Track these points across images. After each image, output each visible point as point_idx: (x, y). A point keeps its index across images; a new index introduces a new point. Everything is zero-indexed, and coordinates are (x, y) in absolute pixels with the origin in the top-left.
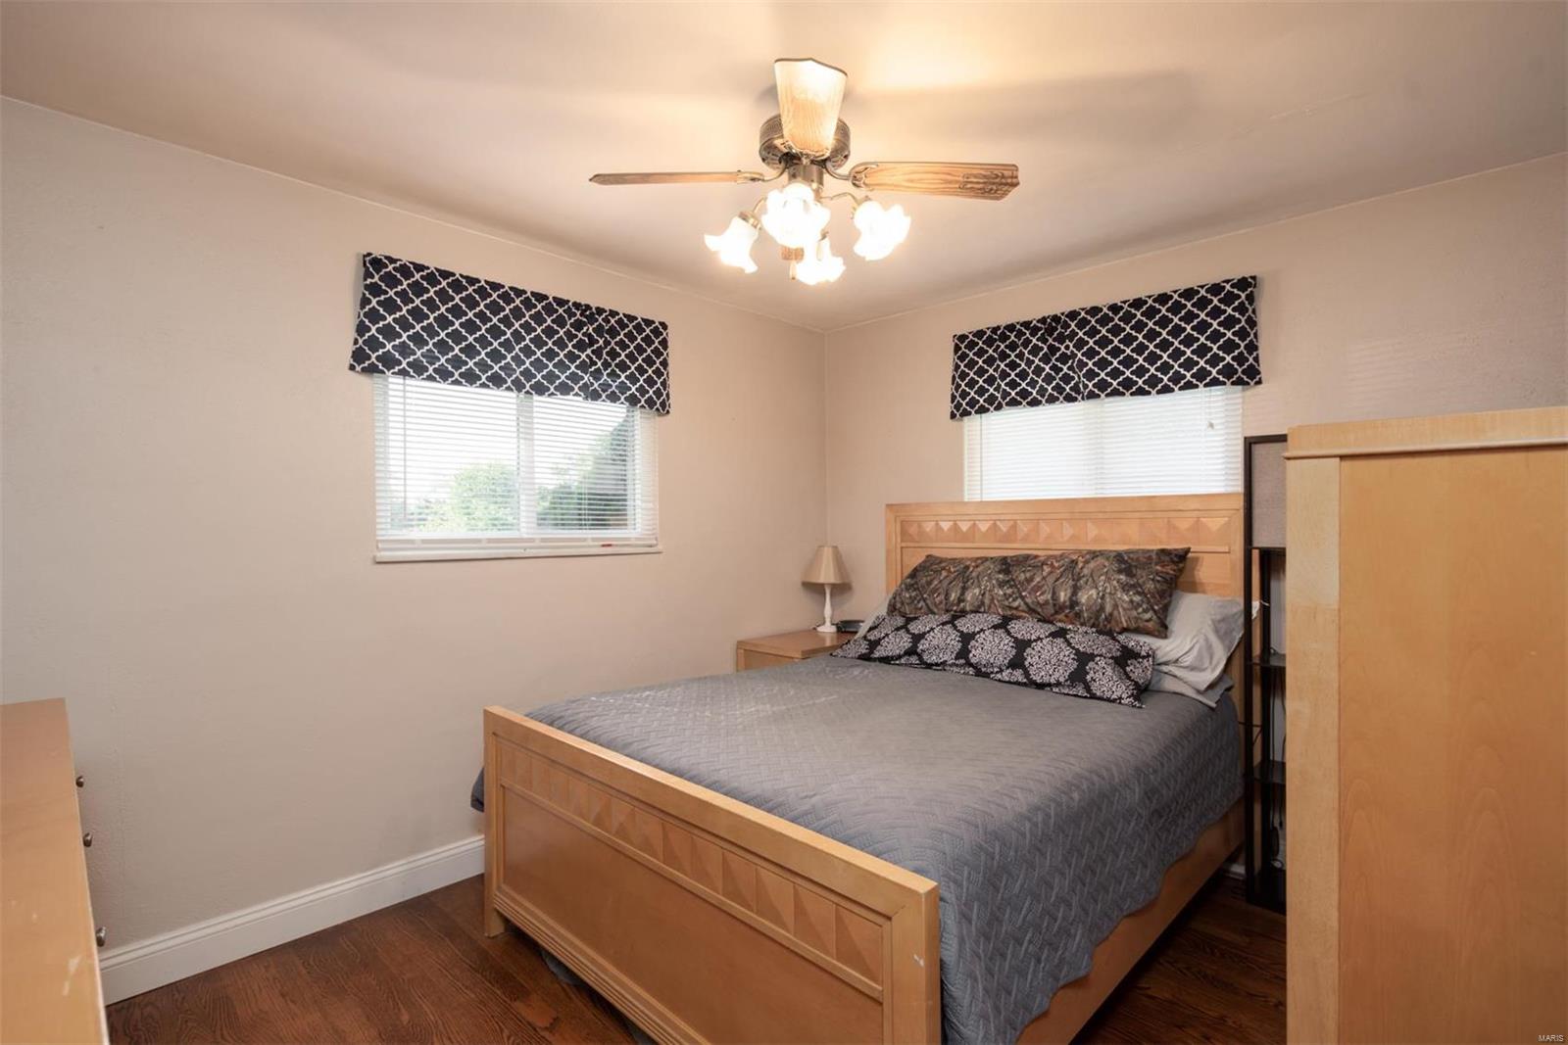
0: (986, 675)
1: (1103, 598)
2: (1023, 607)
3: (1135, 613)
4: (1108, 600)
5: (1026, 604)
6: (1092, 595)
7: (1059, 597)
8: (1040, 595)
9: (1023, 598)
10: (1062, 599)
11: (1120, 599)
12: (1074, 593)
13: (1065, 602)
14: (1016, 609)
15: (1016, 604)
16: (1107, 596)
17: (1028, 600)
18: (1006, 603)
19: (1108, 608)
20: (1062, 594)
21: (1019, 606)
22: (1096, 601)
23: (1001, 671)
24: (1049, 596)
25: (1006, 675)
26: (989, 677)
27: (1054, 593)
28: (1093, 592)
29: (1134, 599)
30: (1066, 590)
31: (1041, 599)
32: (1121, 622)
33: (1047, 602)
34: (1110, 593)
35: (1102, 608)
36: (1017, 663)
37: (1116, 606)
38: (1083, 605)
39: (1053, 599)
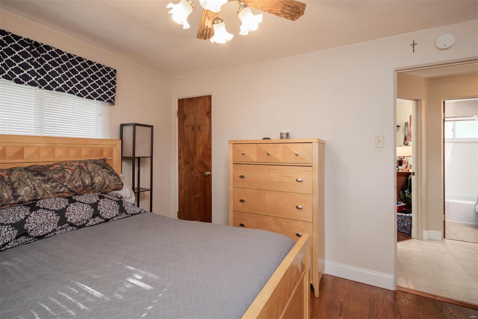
0: (84, 226)
1: (104, 179)
2: (67, 190)
3: (116, 183)
4: (106, 180)
5: (68, 189)
6: (100, 179)
7: (85, 182)
8: (75, 183)
9: (66, 186)
10: (87, 183)
11: (110, 178)
12: (92, 179)
13: (89, 184)
14: (63, 192)
15: (62, 190)
16: (105, 178)
17: (70, 187)
18: (56, 191)
19: (107, 183)
20: (87, 181)
21: (64, 191)
22: (102, 181)
23: (88, 221)
24: (81, 183)
25: (91, 222)
26: (85, 226)
27: (82, 181)
28: (99, 177)
29: (114, 177)
30: (88, 179)
31: (77, 185)
32: (113, 187)
33: (80, 186)
34: (106, 177)
35: (105, 183)
36: (96, 214)
37: (110, 182)
38: (97, 183)
39: (83, 183)
